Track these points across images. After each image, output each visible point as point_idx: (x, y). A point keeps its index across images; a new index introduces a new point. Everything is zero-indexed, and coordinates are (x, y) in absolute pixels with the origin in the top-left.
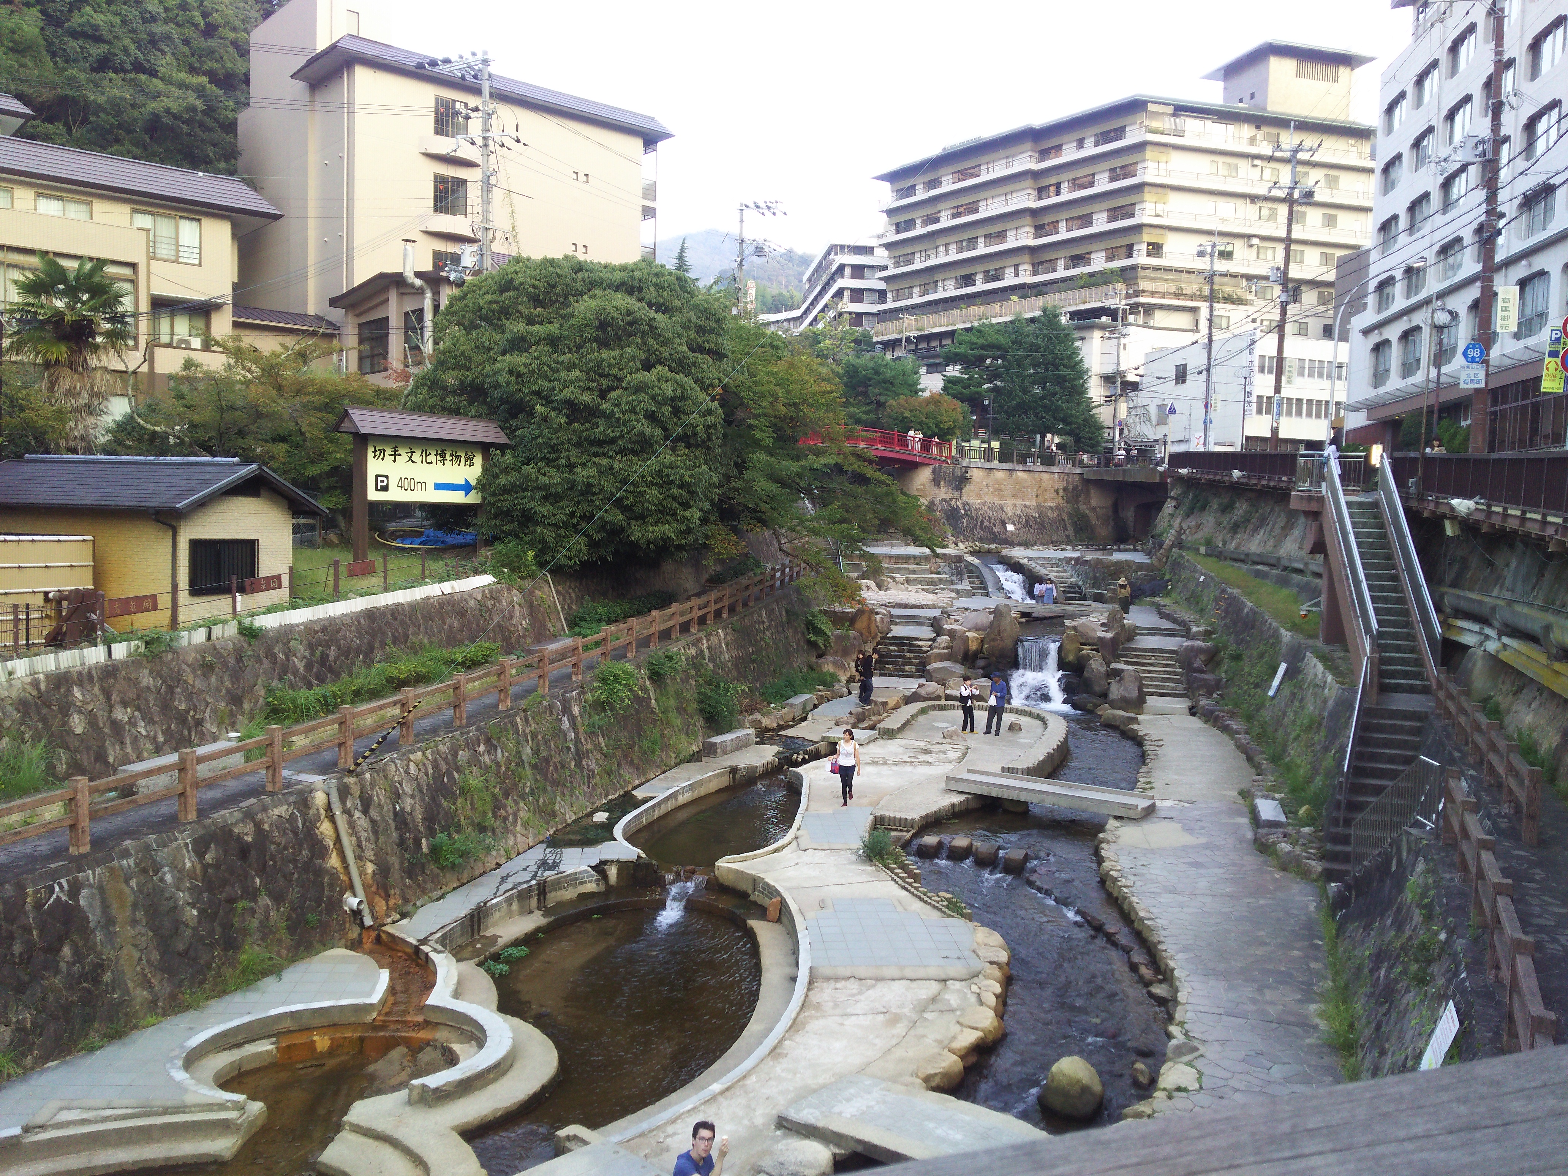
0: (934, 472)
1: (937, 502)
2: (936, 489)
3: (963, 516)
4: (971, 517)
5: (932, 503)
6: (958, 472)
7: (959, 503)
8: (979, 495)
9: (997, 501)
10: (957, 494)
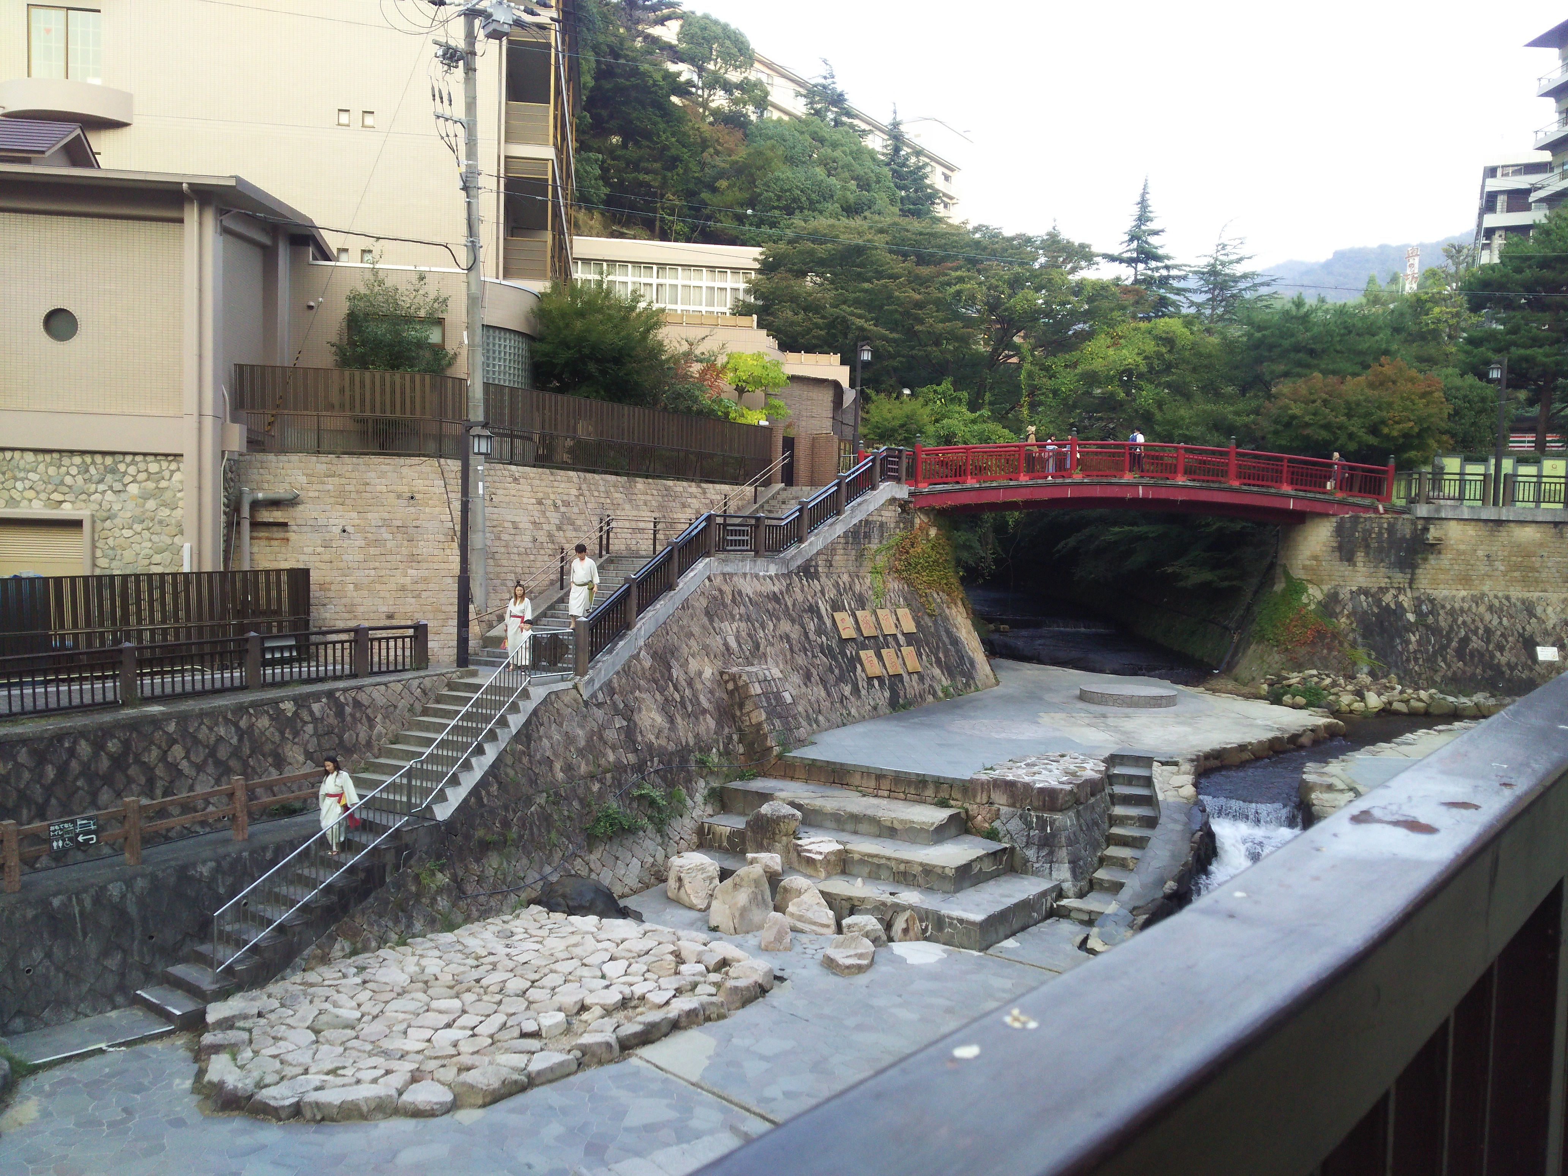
0: (1339, 530)
1: (1345, 594)
2: (1344, 569)
3: (1410, 628)
4: (1435, 630)
5: (1333, 598)
6: (1405, 530)
7: (1406, 600)
8: (1465, 580)
9: (1517, 593)
10: (1400, 578)
